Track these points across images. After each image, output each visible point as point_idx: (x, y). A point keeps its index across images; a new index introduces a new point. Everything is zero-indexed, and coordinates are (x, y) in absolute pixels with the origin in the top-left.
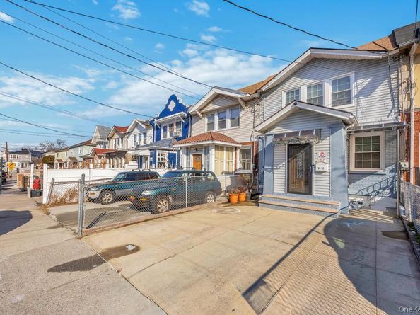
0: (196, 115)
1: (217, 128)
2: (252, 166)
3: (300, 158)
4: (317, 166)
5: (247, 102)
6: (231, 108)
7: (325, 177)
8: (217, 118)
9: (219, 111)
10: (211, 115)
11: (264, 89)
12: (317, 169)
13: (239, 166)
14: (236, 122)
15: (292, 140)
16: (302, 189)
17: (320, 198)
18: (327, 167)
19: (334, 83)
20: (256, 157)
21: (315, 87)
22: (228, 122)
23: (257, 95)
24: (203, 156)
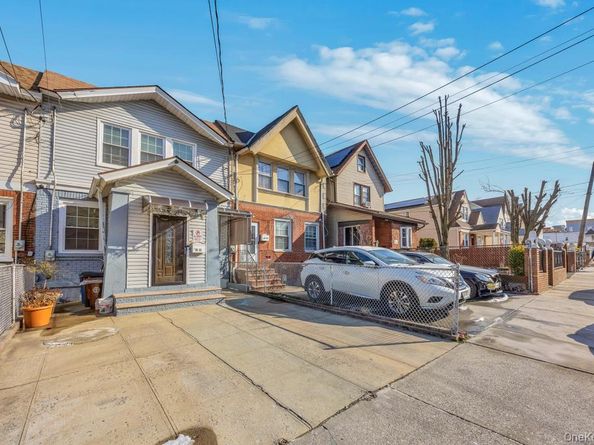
2: (12, 245)
3: (169, 236)
4: (194, 247)
7: (200, 260)
12: (194, 251)
15: (160, 210)
16: (172, 277)
17: (194, 286)
18: (203, 249)
21: (152, 139)
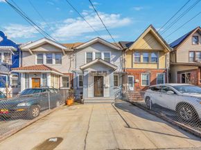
0: (28, 52)
1: (45, 63)
2: (70, 85)
3: (99, 82)
4: (106, 85)
5: (67, 52)
6: (56, 53)
8: (45, 57)
9: (47, 53)
10: (40, 54)
11: (77, 48)
12: (106, 87)
13: (61, 85)
14: (59, 61)
16: (100, 94)
18: (109, 86)
19: (105, 54)
20: (72, 81)
21: (98, 53)
22: (54, 60)
23: (72, 50)
24: (42, 79)
